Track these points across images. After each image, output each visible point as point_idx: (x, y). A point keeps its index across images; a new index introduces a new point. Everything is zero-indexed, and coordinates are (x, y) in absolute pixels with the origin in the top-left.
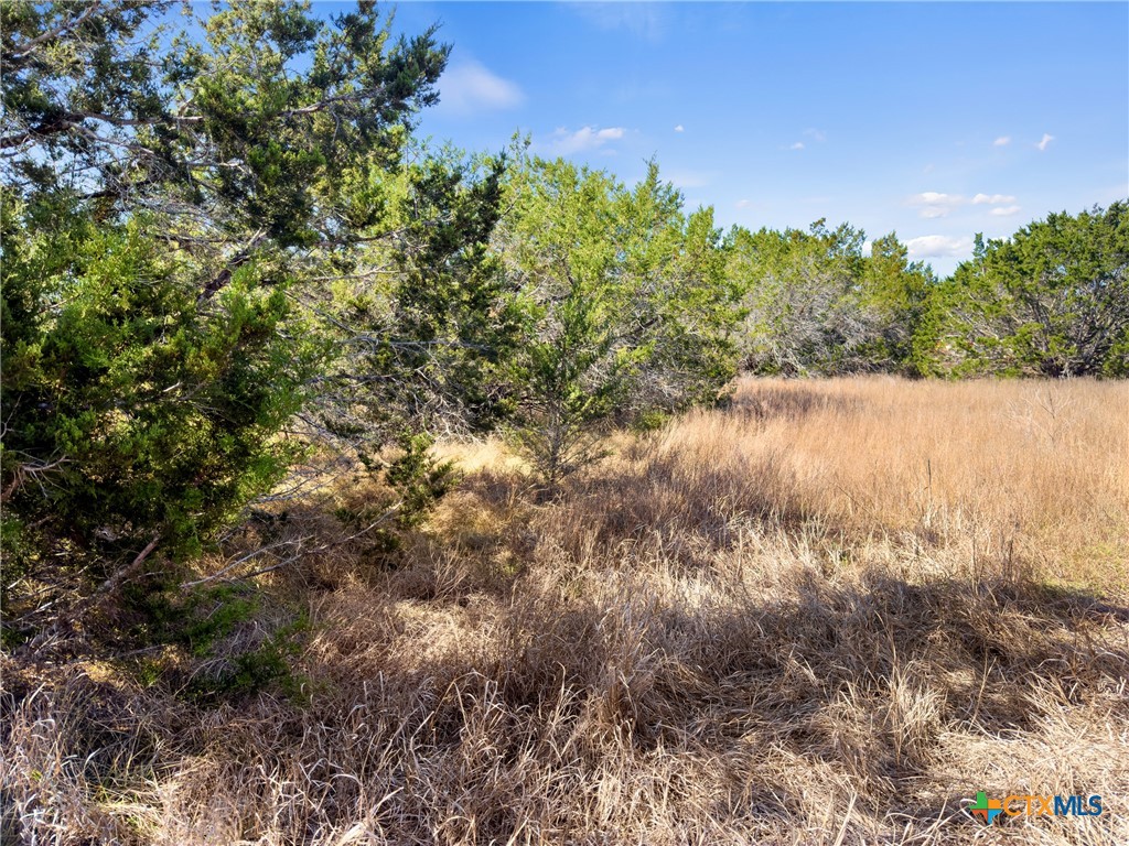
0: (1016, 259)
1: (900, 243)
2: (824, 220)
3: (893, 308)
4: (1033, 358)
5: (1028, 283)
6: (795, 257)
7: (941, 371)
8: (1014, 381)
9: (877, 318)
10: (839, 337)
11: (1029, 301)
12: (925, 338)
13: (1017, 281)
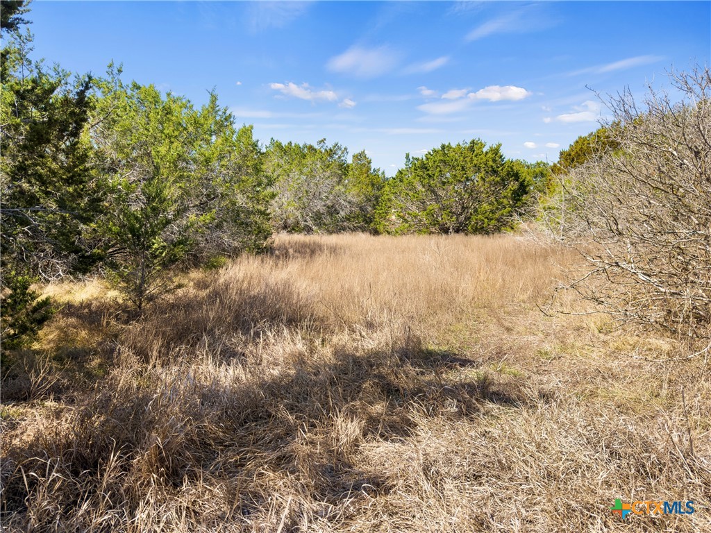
0: (426, 168)
1: (367, 156)
2: (325, 139)
3: (365, 194)
4: (435, 223)
5: (432, 182)
6: (309, 160)
7: (389, 230)
8: (426, 236)
9: (355, 200)
10: (335, 210)
11: (433, 192)
12: (381, 212)
13: (426, 181)
